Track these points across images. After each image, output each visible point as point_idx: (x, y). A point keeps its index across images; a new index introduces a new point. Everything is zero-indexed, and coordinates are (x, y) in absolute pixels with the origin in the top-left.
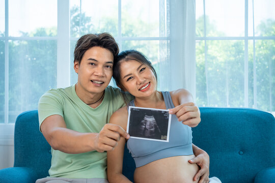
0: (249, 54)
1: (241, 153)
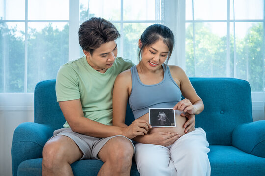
0: (237, 46)
1: (222, 112)
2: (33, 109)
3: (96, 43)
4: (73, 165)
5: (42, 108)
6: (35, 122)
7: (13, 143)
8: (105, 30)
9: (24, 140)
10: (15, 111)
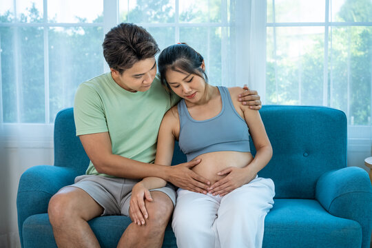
1: (306, 154)
2: (53, 146)
3: (127, 62)
4: (91, 221)
5: (64, 146)
6: (55, 165)
7: (19, 193)
8: (139, 45)
9: (32, 189)
10: (34, 148)
